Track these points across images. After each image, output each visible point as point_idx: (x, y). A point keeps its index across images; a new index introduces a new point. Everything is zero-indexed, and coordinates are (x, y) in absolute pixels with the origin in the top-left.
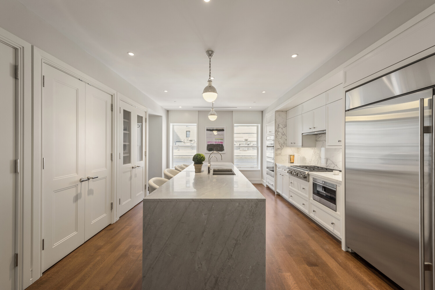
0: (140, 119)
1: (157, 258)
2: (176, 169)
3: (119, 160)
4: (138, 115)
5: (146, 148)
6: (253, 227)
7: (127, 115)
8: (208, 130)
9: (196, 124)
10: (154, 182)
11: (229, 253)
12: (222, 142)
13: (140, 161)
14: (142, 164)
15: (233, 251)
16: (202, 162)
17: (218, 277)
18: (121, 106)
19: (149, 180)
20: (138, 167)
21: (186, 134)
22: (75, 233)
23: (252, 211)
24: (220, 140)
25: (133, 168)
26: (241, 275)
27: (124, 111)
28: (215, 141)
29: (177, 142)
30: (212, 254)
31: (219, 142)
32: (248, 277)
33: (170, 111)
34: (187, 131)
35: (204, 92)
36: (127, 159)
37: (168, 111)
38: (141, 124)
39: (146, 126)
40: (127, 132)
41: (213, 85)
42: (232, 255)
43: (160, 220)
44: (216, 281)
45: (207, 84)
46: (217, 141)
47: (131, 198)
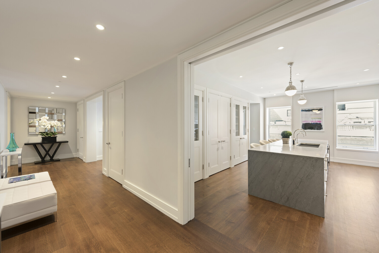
0: (245, 108)
1: (255, 178)
2: (269, 141)
3: (234, 133)
4: (243, 106)
5: (248, 127)
6: (314, 174)
7: (237, 107)
8: (302, 111)
9: (291, 106)
10: (253, 145)
11: (296, 186)
12: (320, 121)
13: (244, 135)
14: (246, 137)
15: (299, 185)
16: (289, 137)
17: (289, 197)
18: (234, 103)
19: (250, 144)
20: (244, 138)
21: (287, 113)
22: (217, 165)
23: (313, 164)
24: (317, 119)
25: (241, 139)
26: (305, 200)
27: (236, 105)
28: (312, 120)
29: (277, 121)
30: (285, 183)
31: (315, 121)
32: (310, 203)
33: (267, 98)
34: (287, 110)
35: (286, 91)
36: (238, 134)
37: (264, 99)
38: (245, 110)
39: (248, 112)
40: (237, 117)
41: (293, 84)
42: (298, 187)
43: (256, 160)
44: (288, 198)
45: (288, 85)
46: (314, 120)
47: (240, 157)
